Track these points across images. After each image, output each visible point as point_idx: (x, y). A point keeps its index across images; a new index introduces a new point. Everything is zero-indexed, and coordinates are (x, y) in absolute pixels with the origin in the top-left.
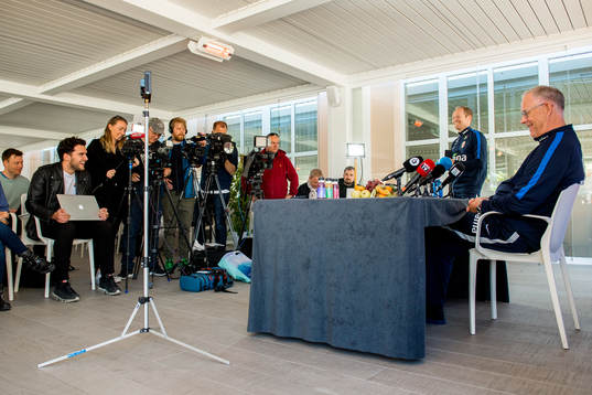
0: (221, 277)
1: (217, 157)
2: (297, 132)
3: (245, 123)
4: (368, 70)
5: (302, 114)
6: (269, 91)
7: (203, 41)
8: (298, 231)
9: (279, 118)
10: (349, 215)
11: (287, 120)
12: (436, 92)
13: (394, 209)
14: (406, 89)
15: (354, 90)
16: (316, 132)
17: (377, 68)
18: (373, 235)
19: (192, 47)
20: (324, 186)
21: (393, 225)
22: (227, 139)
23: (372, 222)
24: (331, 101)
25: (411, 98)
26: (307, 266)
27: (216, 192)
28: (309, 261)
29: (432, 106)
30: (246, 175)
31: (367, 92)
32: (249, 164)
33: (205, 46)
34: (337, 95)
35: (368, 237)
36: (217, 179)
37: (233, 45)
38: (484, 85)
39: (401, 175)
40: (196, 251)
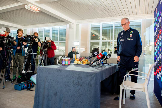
0: (30, 85)
1: (33, 43)
2: (60, 34)
3: (45, 31)
4: (81, 20)
5: (62, 30)
6: (52, 23)
7: (30, 5)
8: (53, 80)
9: (55, 30)
10: (73, 77)
11: (57, 31)
12: (99, 27)
13: (90, 77)
14: (91, 26)
15: (77, 25)
16: (65, 35)
17: (83, 19)
18: (81, 85)
19: (26, 7)
20: (65, 60)
21: (89, 83)
22: (36, 37)
23: (81, 81)
24: (70, 27)
25: (92, 28)
26: (56, 94)
27: (32, 54)
28: (56, 93)
29: (98, 31)
30: (42, 49)
31: (80, 26)
32: (43, 45)
33: (30, 7)
34: (72, 26)
35: (80, 86)
36: (32, 50)
37: (40, 8)
38: (112, 27)
39: (91, 57)
40: (23, 73)
